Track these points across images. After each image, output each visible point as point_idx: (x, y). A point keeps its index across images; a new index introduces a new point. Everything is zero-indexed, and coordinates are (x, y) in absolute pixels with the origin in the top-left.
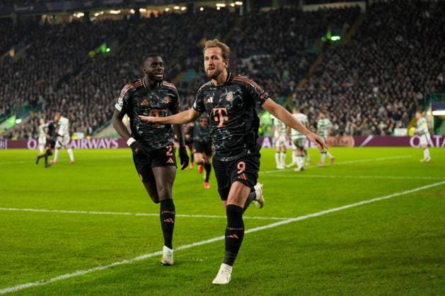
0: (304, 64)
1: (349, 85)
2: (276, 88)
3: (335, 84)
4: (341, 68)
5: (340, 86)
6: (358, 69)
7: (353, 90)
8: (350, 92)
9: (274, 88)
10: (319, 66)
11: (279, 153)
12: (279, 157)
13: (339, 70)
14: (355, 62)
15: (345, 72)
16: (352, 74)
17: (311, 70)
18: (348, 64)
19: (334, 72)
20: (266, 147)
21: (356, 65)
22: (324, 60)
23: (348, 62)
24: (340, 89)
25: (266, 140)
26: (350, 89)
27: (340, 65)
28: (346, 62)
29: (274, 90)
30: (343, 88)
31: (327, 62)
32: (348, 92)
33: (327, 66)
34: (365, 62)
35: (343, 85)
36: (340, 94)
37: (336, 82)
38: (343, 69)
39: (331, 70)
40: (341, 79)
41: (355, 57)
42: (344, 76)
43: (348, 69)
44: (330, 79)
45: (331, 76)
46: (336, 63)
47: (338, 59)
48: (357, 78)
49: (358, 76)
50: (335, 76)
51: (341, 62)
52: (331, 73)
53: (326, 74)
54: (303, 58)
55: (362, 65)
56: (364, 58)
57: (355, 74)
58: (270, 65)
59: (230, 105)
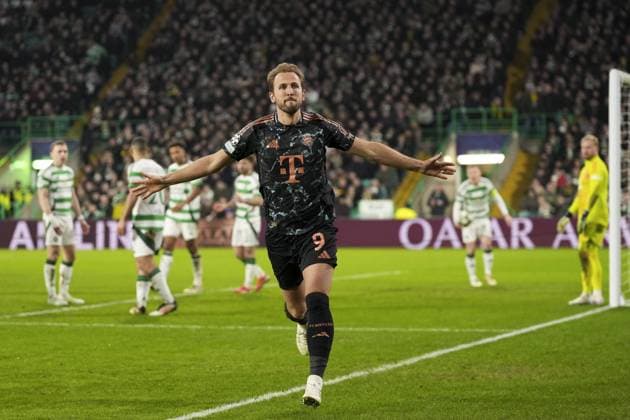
0: (124, 26)
1: (241, 82)
2: (48, 88)
3: (205, 81)
4: (220, 38)
5: (219, 86)
6: (266, 42)
7: (253, 95)
8: (244, 102)
9: (42, 88)
10: (163, 31)
13: (216, 43)
14: (258, 24)
15: (232, 49)
16: (249, 55)
17: (142, 42)
18: (240, 29)
19: (203, 48)
20: (22, 247)
21: (260, 31)
22: (175, 16)
23: (241, 23)
24: (219, 93)
25: (22, 228)
26: (245, 95)
27: (219, 31)
28: (234, 23)
29: (42, 95)
30: (226, 90)
31: (183, 23)
32: (238, 103)
33: (183, 33)
34: (284, 22)
35: (225, 83)
36: (218, 108)
37: (209, 74)
38: (225, 40)
39: (196, 44)
40: (220, 67)
41: (257, 9)
42: (229, 59)
43: (239, 43)
44: (193, 68)
45: (196, 59)
46: (208, 26)
47: (212, 14)
48: (262, 66)
49: (264, 60)
50: (203, 60)
51: (221, 23)
52: (196, 52)
53: (183, 52)
54: (122, 10)
55: (276, 31)
56: (282, 14)
57: (258, 54)
58: (33, 28)
59: (309, 151)
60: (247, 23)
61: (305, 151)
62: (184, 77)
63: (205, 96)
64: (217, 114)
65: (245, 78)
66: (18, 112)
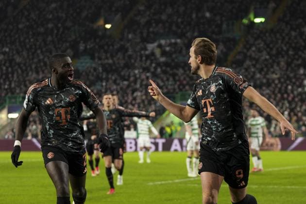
0: (222, 51)
1: (275, 76)
2: (188, 79)
3: (258, 76)
4: (265, 56)
5: (264, 77)
6: (286, 58)
7: (280, 82)
8: (276, 85)
9: (185, 79)
10: (240, 53)
11: (190, 158)
12: (191, 162)
13: (263, 58)
14: (282, 49)
15: (271, 61)
16: (278, 64)
17: (230, 58)
18: (274, 52)
19: (257, 60)
20: (176, 150)
21: (283, 53)
22: (245, 47)
23: (274, 49)
24: (265, 81)
25: (176, 142)
26: (277, 82)
27: (265, 53)
28: (271, 49)
29: (185, 82)
30: (268, 80)
31: (248, 50)
32: (273, 85)
33: (248, 54)
34: (294, 49)
35: (268, 76)
36: (264, 88)
37: (260, 73)
38: (267, 57)
39: (254, 59)
40: (265, 69)
41: (282, 43)
42: (269, 66)
43: (274, 58)
44: (253, 70)
45: (254, 66)
46: (260, 51)
47: (262, 45)
48: (284, 69)
49: (285, 66)
50: (258, 66)
51: (265, 49)
52: (254, 62)
53: (248, 63)
54: (221, 44)
55: (291, 53)
56: (293, 45)
57: (282, 64)
58: (180, 52)
59: (214, 95)
60: (277, 49)
61: (212, 96)
62: (249, 74)
63: (258, 82)
64: (263, 90)
65: (276, 74)
66: (174, 89)
